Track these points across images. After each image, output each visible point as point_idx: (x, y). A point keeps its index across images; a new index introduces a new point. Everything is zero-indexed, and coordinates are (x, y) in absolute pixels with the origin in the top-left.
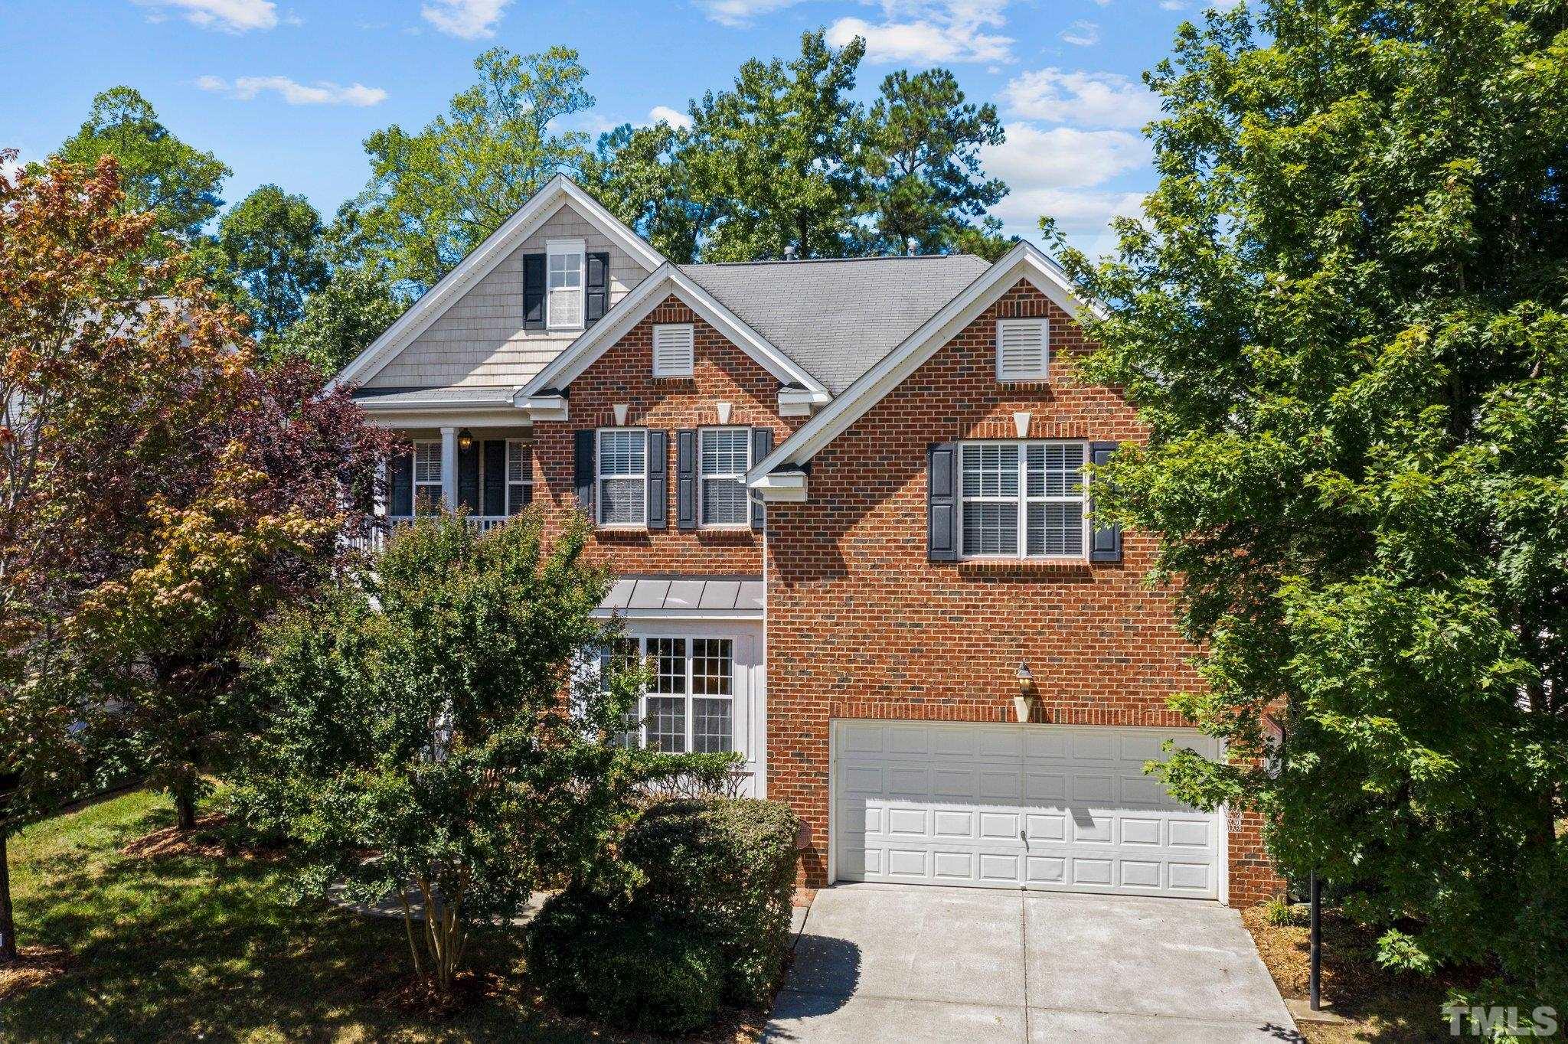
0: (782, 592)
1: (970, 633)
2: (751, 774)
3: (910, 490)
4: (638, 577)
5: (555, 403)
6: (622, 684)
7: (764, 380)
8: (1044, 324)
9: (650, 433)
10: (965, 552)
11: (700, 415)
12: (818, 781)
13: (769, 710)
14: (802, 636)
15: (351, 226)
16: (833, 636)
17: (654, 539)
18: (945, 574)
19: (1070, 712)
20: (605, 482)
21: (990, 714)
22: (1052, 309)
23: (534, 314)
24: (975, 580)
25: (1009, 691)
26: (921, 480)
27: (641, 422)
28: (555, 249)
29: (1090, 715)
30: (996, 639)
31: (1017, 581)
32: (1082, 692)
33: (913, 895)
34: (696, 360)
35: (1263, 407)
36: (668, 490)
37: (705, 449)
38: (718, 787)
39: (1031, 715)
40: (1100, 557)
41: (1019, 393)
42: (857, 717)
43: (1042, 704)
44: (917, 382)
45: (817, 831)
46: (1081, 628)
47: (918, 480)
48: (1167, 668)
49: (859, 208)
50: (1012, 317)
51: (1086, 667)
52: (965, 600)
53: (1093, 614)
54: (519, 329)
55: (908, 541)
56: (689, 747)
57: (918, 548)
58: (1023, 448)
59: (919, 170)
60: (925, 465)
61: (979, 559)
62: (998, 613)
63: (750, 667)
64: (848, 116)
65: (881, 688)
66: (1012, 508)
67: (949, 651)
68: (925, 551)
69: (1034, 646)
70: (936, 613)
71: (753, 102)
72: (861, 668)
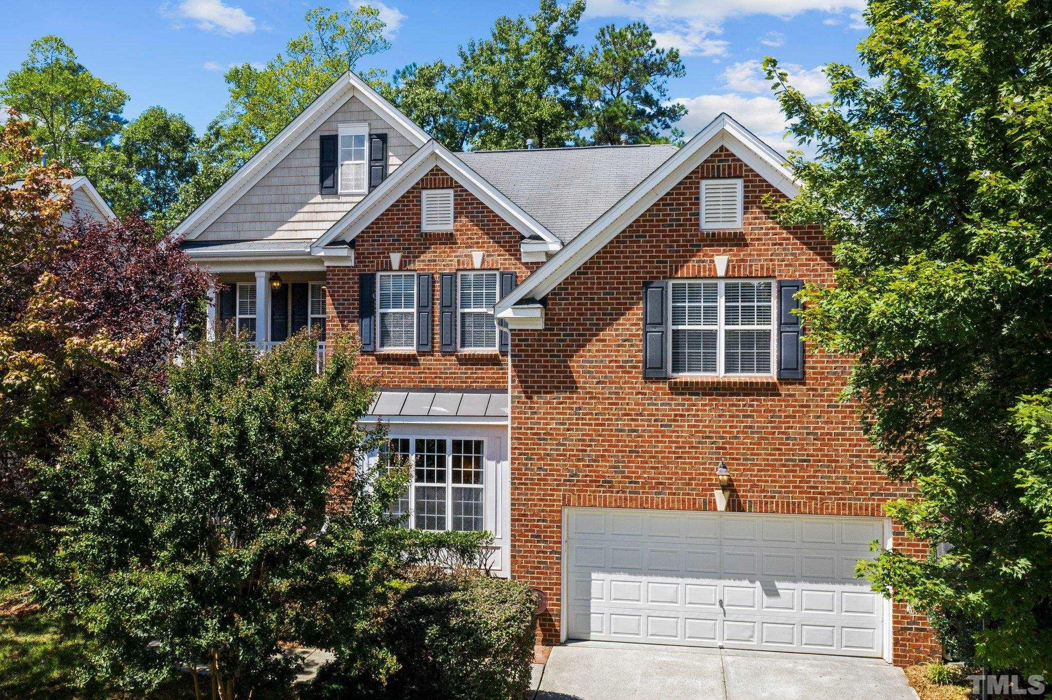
0: (523, 403)
1: (678, 437)
2: (499, 548)
3: (629, 320)
4: (409, 390)
5: (344, 251)
6: (383, 484)
7: (510, 233)
8: (739, 183)
9: (419, 276)
10: (674, 371)
11: (458, 261)
12: (552, 558)
13: (512, 499)
14: (539, 439)
15: (217, 138)
16: (565, 439)
17: (422, 360)
18: (657, 389)
19: (761, 503)
20: (383, 315)
21: (694, 504)
22: (746, 171)
23: (328, 182)
24: (682, 394)
25: (710, 485)
26: (637, 312)
27: (412, 267)
28: (345, 131)
29: (777, 506)
30: (699, 443)
31: (718, 395)
32: (771, 487)
33: (631, 653)
34: (455, 217)
35: (981, 232)
36: (433, 321)
37: (462, 289)
38: (471, 559)
39: (728, 505)
40: (786, 375)
41: (719, 240)
42: (584, 506)
43: (738, 496)
44: (634, 231)
45: (551, 599)
46: (769, 433)
47: (635, 311)
48: (841, 467)
49: (580, 124)
50: (713, 178)
51: (774, 465)
52: (674, 410)
53: (780, 422)
54: (316, 195)
55: (627, 362)
56: (449, 526)
57: (635, 367)
58: (721, 285)
59: (624, 95)
60: (641, 299)
61: (685, 376)
62: (701, 421)
63: (498, 462)
64: (573, 55)
65: (604, 482)
66: (713, 335)
67: (661, 452)
68: (641, 370)
69: (731, 448)
70: (650, 420)
71: (504, 47)
72: (588, 466)
